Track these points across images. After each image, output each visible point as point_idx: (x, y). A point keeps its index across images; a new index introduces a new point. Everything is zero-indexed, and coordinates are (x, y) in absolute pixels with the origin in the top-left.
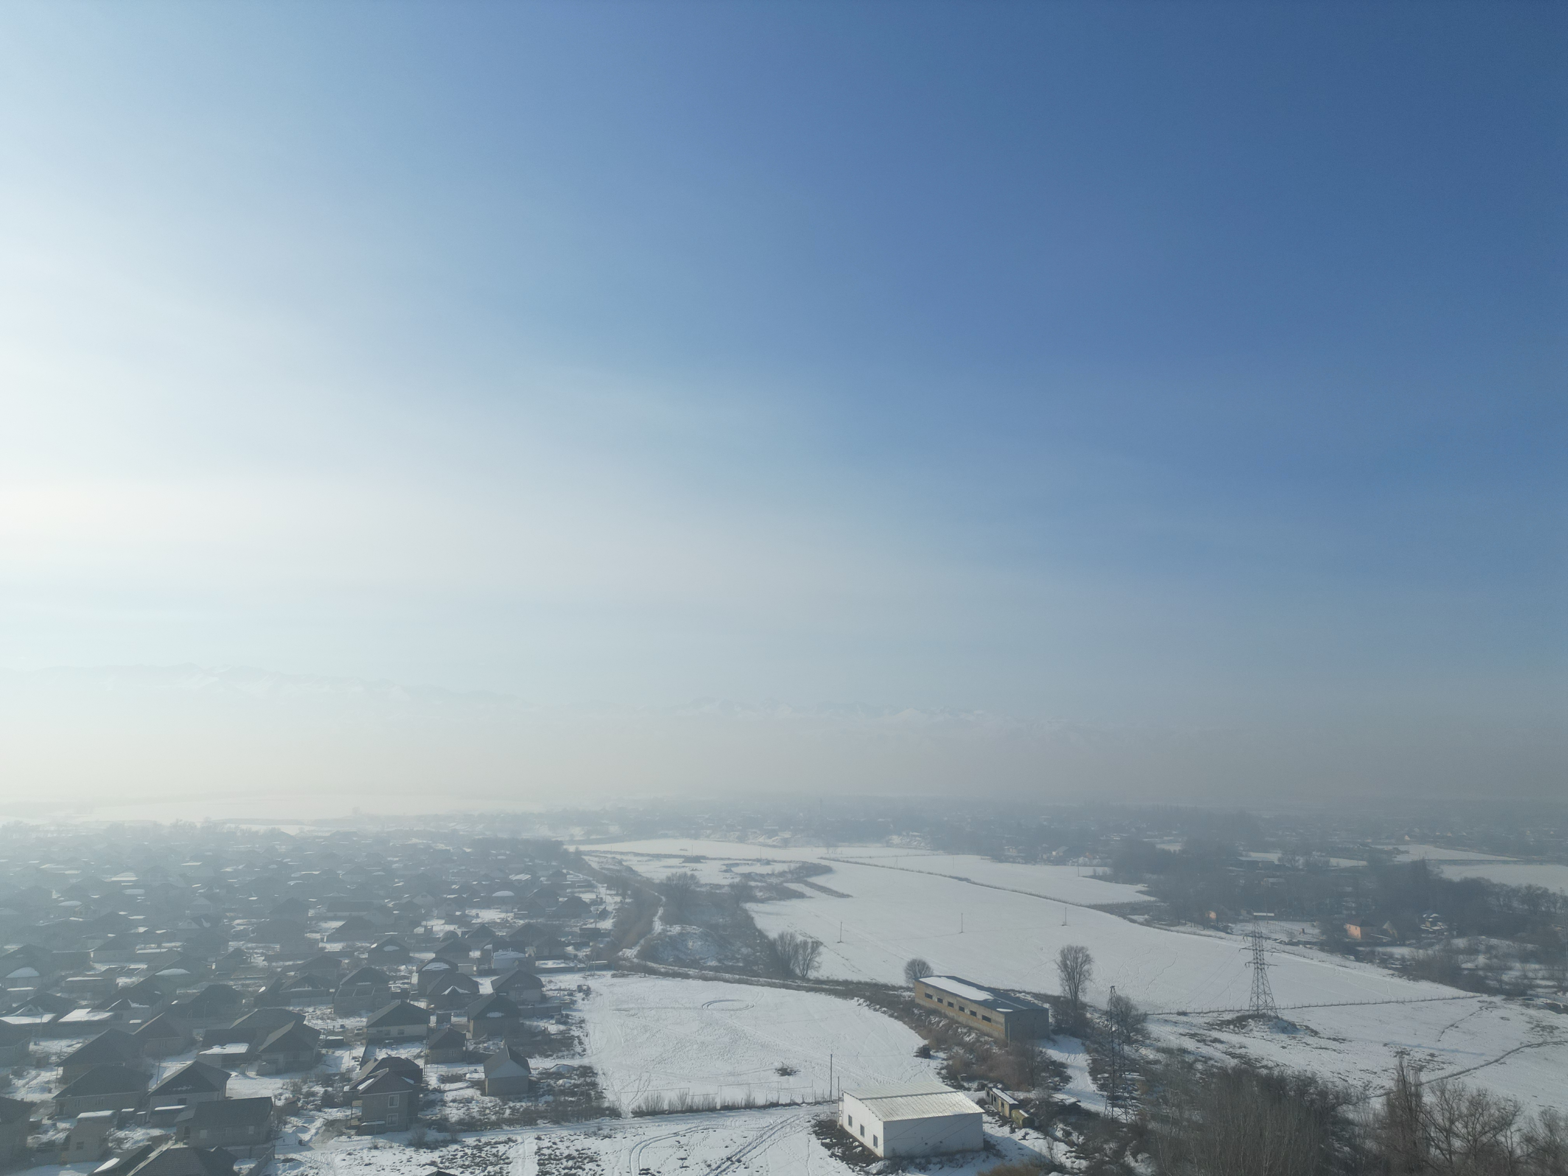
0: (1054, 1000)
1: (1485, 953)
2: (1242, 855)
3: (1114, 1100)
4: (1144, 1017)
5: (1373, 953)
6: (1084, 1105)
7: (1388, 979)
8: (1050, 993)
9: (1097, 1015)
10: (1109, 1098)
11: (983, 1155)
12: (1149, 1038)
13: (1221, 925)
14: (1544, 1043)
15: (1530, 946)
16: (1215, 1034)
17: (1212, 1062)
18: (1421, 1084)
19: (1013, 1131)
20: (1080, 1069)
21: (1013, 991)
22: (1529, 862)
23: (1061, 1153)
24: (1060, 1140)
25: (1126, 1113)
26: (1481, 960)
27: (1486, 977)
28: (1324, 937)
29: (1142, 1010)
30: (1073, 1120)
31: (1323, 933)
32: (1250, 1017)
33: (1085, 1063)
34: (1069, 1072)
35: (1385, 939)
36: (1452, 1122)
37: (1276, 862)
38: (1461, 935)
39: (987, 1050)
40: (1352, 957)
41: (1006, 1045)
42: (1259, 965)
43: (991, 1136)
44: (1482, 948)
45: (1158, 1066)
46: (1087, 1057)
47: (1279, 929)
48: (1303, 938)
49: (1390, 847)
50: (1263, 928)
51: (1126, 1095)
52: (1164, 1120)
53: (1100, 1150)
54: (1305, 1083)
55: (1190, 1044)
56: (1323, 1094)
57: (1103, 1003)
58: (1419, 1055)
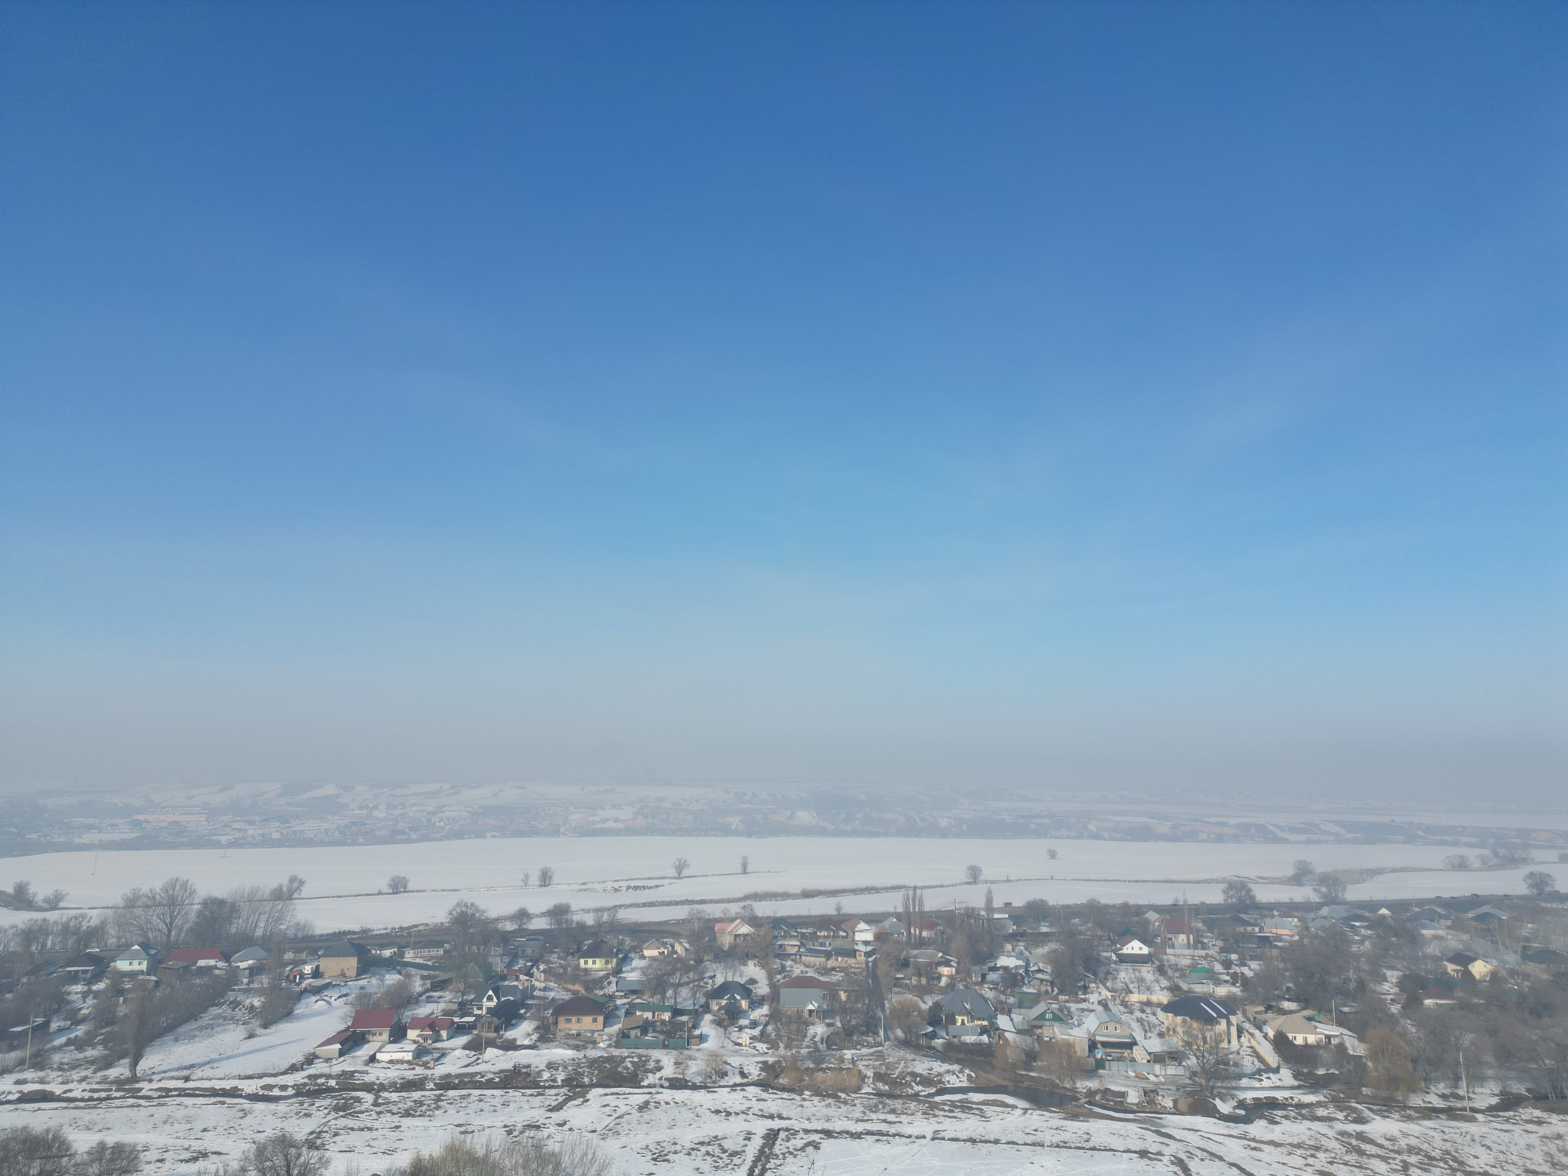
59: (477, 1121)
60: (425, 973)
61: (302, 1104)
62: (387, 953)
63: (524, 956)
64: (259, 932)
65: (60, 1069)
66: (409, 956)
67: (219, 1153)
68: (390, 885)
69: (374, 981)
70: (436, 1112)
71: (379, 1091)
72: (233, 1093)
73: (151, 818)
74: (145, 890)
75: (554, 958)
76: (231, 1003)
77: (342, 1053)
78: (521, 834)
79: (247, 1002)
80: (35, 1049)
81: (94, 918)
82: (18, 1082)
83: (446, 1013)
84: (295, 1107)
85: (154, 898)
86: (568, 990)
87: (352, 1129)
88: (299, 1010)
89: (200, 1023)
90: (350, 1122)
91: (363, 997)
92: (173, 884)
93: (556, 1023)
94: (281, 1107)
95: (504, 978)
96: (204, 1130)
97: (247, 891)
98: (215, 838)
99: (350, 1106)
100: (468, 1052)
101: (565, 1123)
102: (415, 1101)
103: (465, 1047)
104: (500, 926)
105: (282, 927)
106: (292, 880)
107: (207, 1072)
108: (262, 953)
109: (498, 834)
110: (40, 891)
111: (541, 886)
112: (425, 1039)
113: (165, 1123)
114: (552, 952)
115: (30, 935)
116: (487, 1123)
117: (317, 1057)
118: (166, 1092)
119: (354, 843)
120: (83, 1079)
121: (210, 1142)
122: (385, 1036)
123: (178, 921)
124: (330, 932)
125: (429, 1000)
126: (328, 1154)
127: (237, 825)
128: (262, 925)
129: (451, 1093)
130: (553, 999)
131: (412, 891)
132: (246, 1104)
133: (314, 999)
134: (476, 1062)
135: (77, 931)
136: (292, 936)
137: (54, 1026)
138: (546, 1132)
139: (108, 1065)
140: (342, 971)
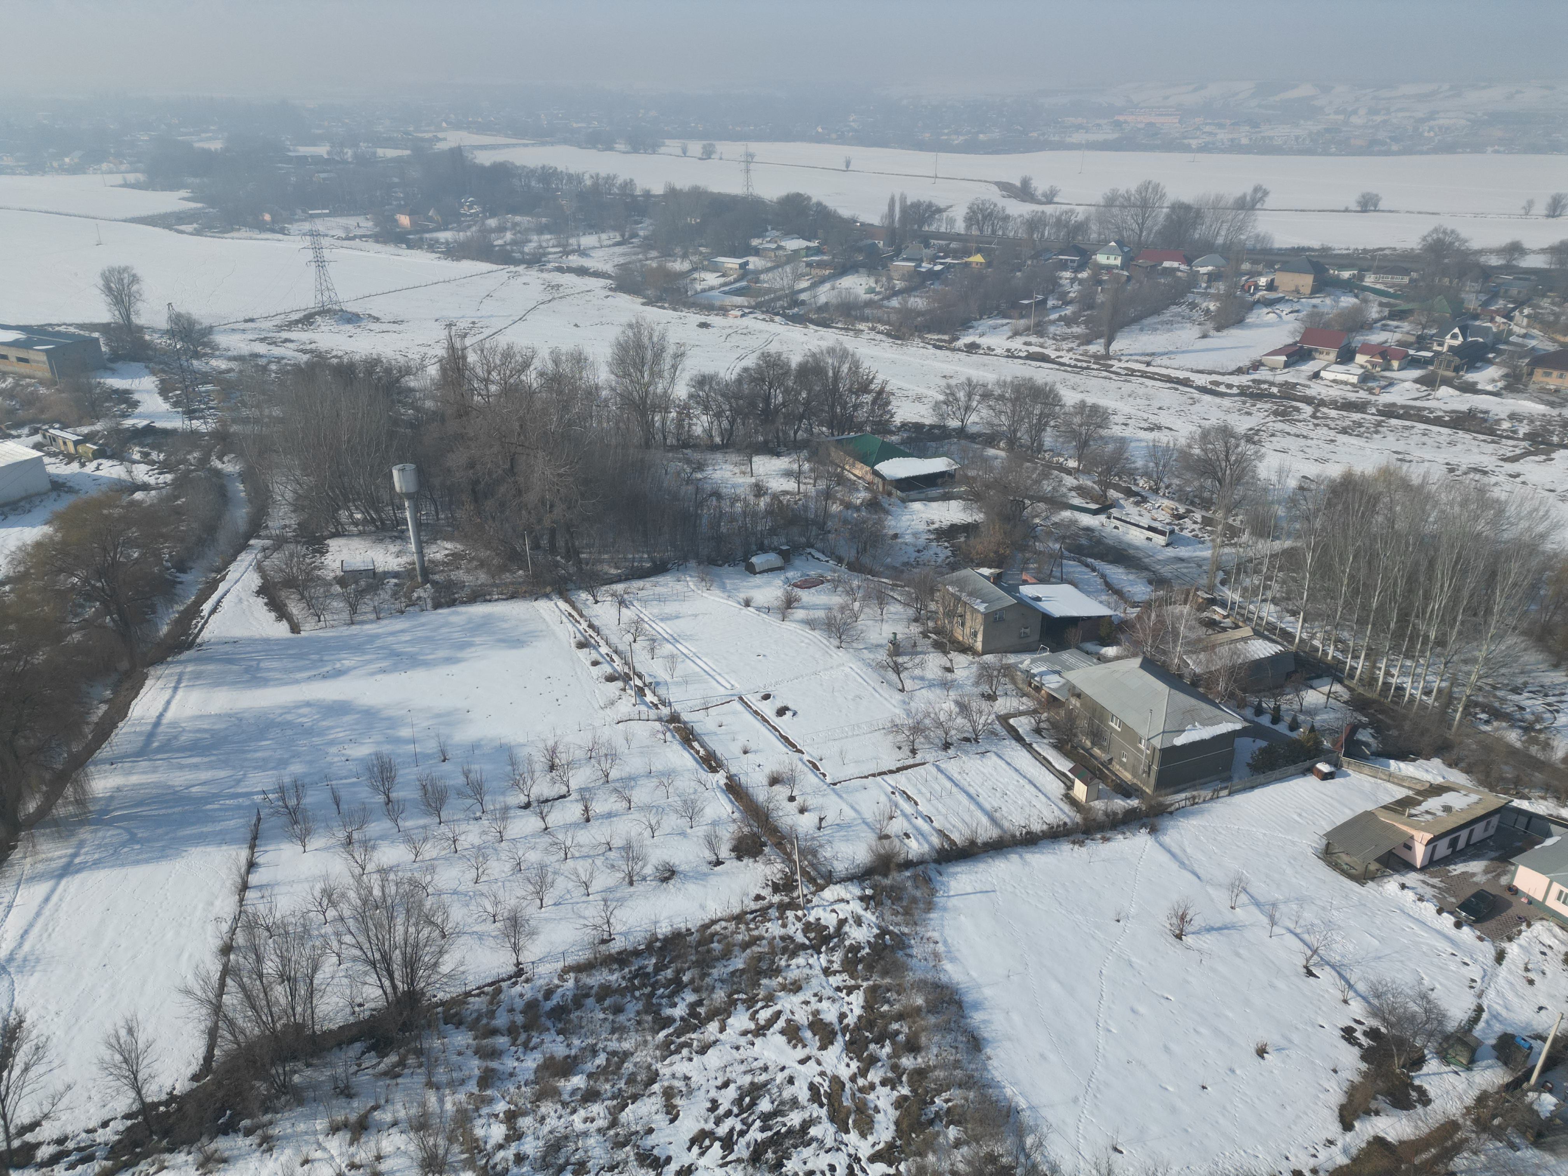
0: (104, 328)
1: (511, 230)
2: (290, 151)
3: (191, 414)
4: (210, 330)
5: (421, 239)
6: (158, 424)
7: (436, 262)
8: (97, 321)
9: (156, 336)
10: (184, 413)
11: (54, 495)
12: (218, 349)
13: (277, 227)
14: (554, 299)
15: (544, 220)
16: (285, 335)
17: (285, 361)
18: (466, 348)
19: (83, 465)
20: (148, 392)
21: (50, 325)
22: (543, 144)
23: (142, 473)
24: (139, 462)
25: (205, 423)
26: (509, 236)
27: (513, 251)
28: (378, 229)
29: (206, 323)
30: (150, 441)
31: (376, 225)
32: (319, 313)
33: (153, 385)
34: (136, 397)
35: (432, 226)
36: (489, 373)
37: (326, 156)
38: (493, 215)
39: (32, 393)
40: (404, 246)
41: (55, 383)
42: (320, 263)
43: (58, 476)
44: (509, 225)
45: (232, 374)
46: (154, 378)
47: (335, 225)
48: (359, 232)
49: (430, 135)
50: (320, 225)
51: (202, 406)
52: (245, 421)
53: (185, 461)
54: (372, 364)
55: (261, 348)
56: (388, 371)
57: (162, 323)
58: (463, 324)
59: (1416, 453)
60: (1385, 300)
61: (1244, 403)
62: (1346, 275)
63: (1507, 297)
64: (1220, 240)
65: (1054, 339)
66: (1369, 280)
67: (1171, 429)
68: (1359, 203)
69: (1328, 301)
70: (1375, 436)
71: (1319, 405)
72: (1186, 383)
73: (1130, 118)
74: (1122, 191)
75: (1545, 303)
76: (1190, 304)
77: (1287, 365)
78: (1534, 149)
79: (1204, 305)
80: (1037, 319)
81: (1080, 213)
82: (1026, 344)
83: (1400, 343)
84: (1239, 405)
85: (1129, 199)
86: (1554, 341)
87: (1289, 434)
88: (1251, 319)
89: (1161, 318)
90: (1287, 427)
91: (1315, 315)
92: (1146, 186)
93: (1531, 374)
94: (1226, 402)
95: (1476, 317)
96: (1160, 408)
97: (1212, 198)
98: (1186, 141)
99: (1289, 414)
100: (1419, 386)
101: (1518, 475)
102: (1354, 422)
103: (1417, 381)
104: (1482, 259)
105: (1243, 237)
106: (1257, 190)
107: (1165, 361)
108: (1222, 262)
109: (1502, 149)
110: (1040, 186)
111: (1548, 216)
112: (1374, 365)
113: (1130, 396)
114: (1544, 296)
115: (1034, 224)
116: (1427, 457)
117: (1263, 365)
118: (1132, 372)
119: (1326, 153)
120: (1070, 350)
121: (1164, 419)
122: (1332, 356)
123: (1149, 223)
124: (1289, 246)
125: (1384, 328)
126: (1263, 450)
127: (1207, 129)
128: (1223, 233)
129: (1394, 422)
130: (1533, 348)
131: (1383, 211)
132: (1196, 394)
133: (1266, 310)
134: (1426, 398)
135: (1067, 224)
136: (1251, 247)
137: (1050, 303)
138: (1493, 480)
139: (1089, 342)
140: (1297, 287)
